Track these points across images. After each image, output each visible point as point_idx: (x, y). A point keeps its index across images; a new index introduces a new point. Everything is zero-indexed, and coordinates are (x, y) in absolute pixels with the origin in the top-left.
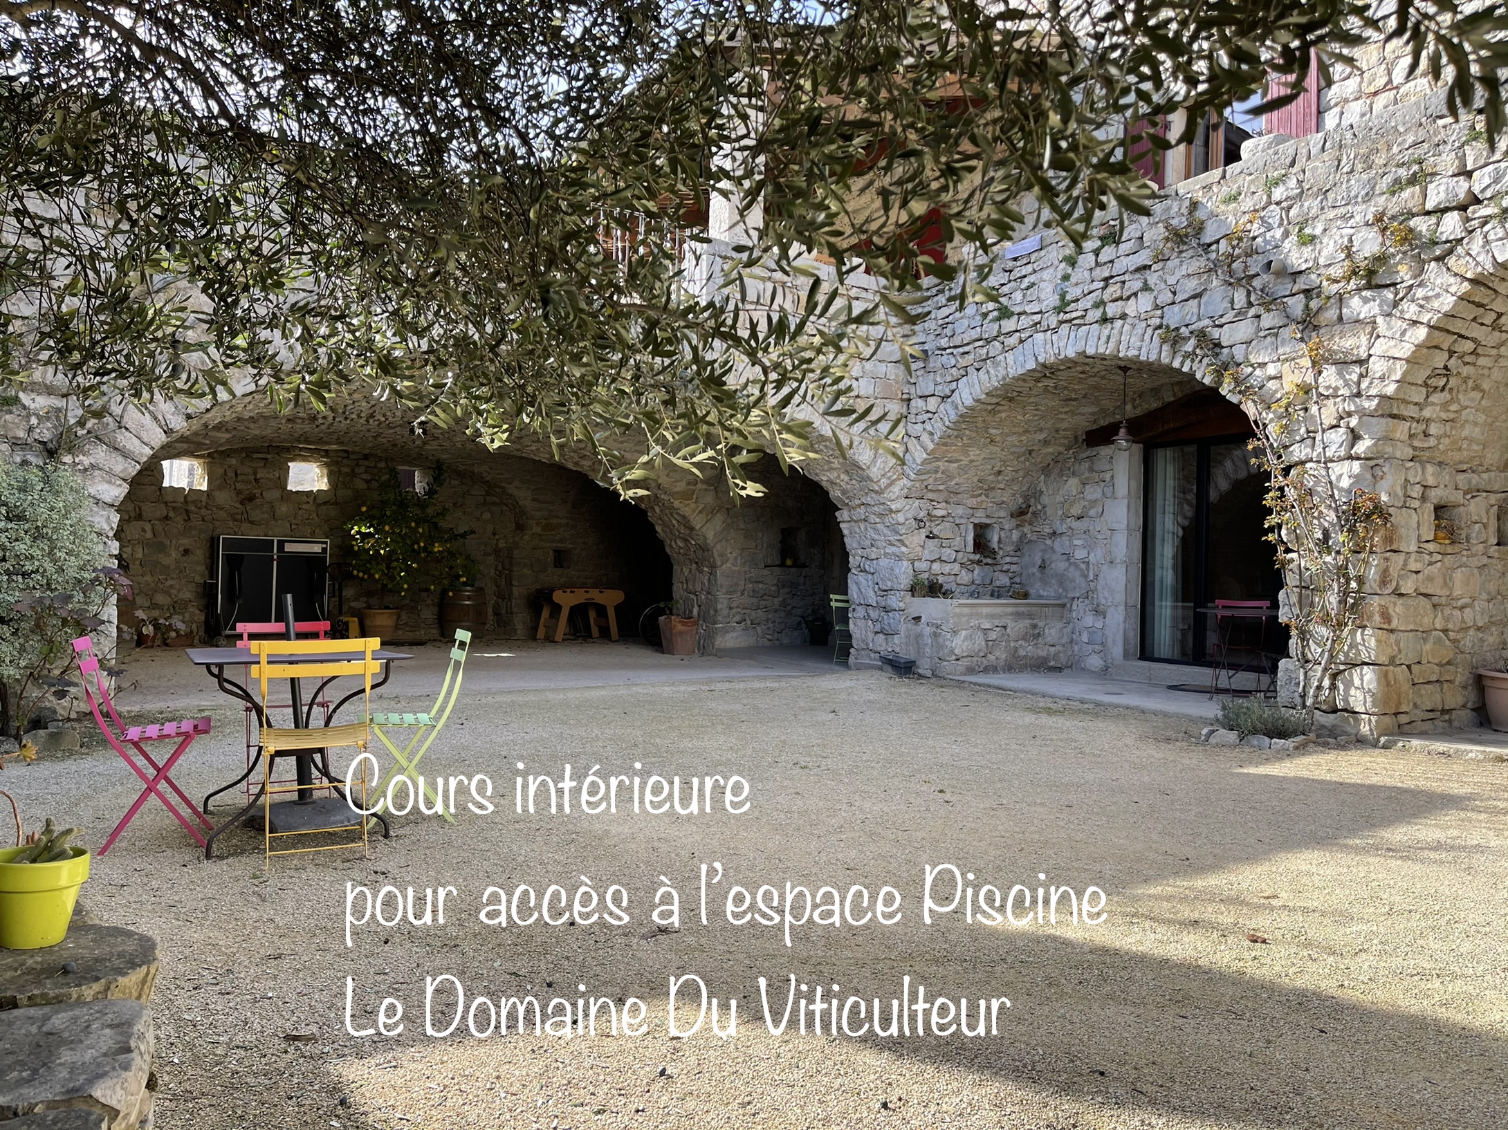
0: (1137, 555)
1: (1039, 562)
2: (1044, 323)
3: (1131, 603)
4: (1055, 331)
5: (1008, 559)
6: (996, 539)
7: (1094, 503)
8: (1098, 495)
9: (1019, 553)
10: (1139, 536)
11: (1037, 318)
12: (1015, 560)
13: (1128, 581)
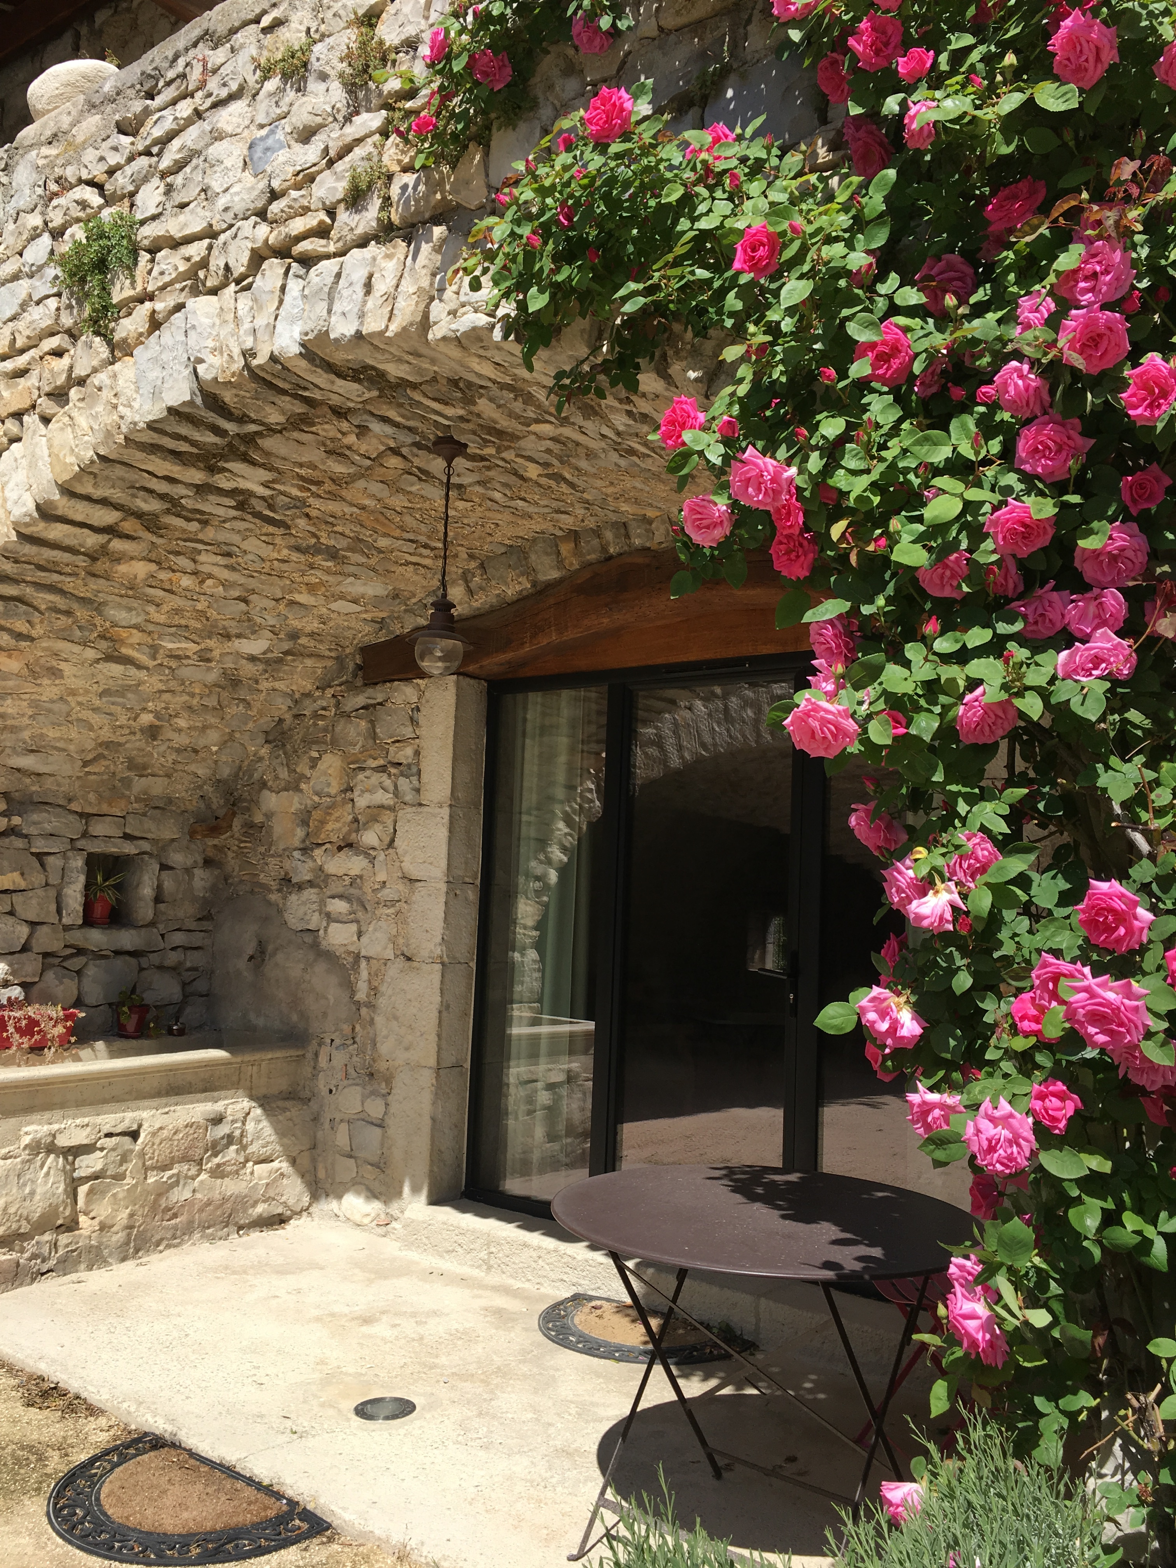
0: (467, 943)
1: (250, 950)
2: (217, 262)
3: (450, 1059)
4: (244, 283)
5: (179, 938)
6: (147, 891)
7: (376, 812)
8: (383, 798)
9: (206, 925)
10: (472, 895)
11: (196, 250)
12: (197, 939)
13: (444, 1008)
